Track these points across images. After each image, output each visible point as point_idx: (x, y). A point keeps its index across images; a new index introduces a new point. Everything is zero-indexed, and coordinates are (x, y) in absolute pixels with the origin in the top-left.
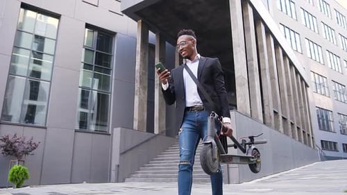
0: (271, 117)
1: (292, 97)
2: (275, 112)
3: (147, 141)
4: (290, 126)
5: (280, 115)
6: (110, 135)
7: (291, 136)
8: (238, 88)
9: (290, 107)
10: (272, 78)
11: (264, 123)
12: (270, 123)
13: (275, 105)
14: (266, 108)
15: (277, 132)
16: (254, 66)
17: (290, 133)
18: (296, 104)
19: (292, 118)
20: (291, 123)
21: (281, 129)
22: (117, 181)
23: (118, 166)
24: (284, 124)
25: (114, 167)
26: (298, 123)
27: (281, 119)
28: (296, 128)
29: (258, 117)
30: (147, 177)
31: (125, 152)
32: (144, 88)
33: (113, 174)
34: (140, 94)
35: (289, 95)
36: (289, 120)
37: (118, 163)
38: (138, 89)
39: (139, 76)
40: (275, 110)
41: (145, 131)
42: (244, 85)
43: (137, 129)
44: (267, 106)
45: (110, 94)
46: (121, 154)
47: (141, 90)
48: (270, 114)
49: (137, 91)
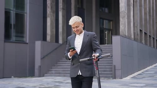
0: (138, 35)
1: (152, 16)
2: (140, 30)
3: (56, 49)
4: (148, 38)
5: (143, 31)
6: (27, 43)
7: (149, 45)
8: (121, 19)
9: (150, 23)
11: (134, 39)
12: (137, 39)
13: (141, 25)
15: (141, 44)
17: (148, 43)
18: (153, 21)
19: (150, 32)
20: (150, 36)
21: (143, 41)
23: (40, 66)
24: (145, 37)
26: (154, 35)
27: (143, 33)
28: (152, 38)
29: (131, 36)
31: (44, 58)
33: (36, 71)
35: (150, 16)
36: (148, 34)
37: (39, 64)
38: (50, 13)
39: (50, 4)
40: (141, 29)
41: (55, 42)
42: (125, 17)
43: (49, 41)
44: (136, 27)
45: (26, 14)
46: (42, 59)
47: (52, 13)
48: (137, 32)
49: (49, 14)
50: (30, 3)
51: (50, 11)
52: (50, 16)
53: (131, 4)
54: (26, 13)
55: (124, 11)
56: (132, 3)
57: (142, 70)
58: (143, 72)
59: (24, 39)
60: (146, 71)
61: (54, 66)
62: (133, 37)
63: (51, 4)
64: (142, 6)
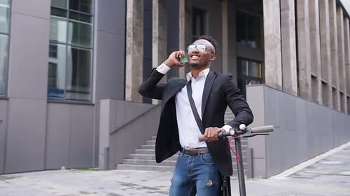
0: (307, 85)
1: (336, 52)
2: (312, 77)
3: (143, 115)
4: (331, 94)
5: (320, 79)
6: (93, 105)
7: (332, 106)
8: (267, 52)
9: (333, 64)
10: (312, 29)
11: (299, 94)
12: (306, 93)
13: (314, 67)
14: (302, 73)
15: (314, 104)
16: (290, 18)
17: (331, 102)
18: (340, 61)
19: (334, 81)
20: (333, 88)
21: (320, 99)
22: (107, 168)
23: (108, 149)
24: (323, 91)
25: (102, 151)
26: (341, 87)
27: (320, 84)
28: (339, 93)
29: (291, 87)
30: (146, 163)
31: (116, 131)
32: (139, 45)
33: (102, 159)
34: (134, 53)
35: (333, 50)
36: (330, 85)
37: (108, 146)
38: (131, 46)
39: (132, 28)
40: (313, 74)
41: (141, 101)
42: (276, 47)
43: (130, 100)
44: (303, 69)
45: (91, 50)
46: (111, 134)
47: (135, 47)
48: (306, 80)
49: (130, 48)
50: (98, 30)
51: (132, 41)
52: (132, 52)
53: (290, 22)
54: (93, 49)
55: (272, 34)
56: (292, 21)
57: (317, 157)
58: (317, 162)
59: (88, 98)
60: (325, 160)
61: (140, 148)
62: (295, 88)
63: (134, 28)
64: (315, 30)
